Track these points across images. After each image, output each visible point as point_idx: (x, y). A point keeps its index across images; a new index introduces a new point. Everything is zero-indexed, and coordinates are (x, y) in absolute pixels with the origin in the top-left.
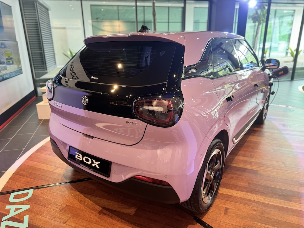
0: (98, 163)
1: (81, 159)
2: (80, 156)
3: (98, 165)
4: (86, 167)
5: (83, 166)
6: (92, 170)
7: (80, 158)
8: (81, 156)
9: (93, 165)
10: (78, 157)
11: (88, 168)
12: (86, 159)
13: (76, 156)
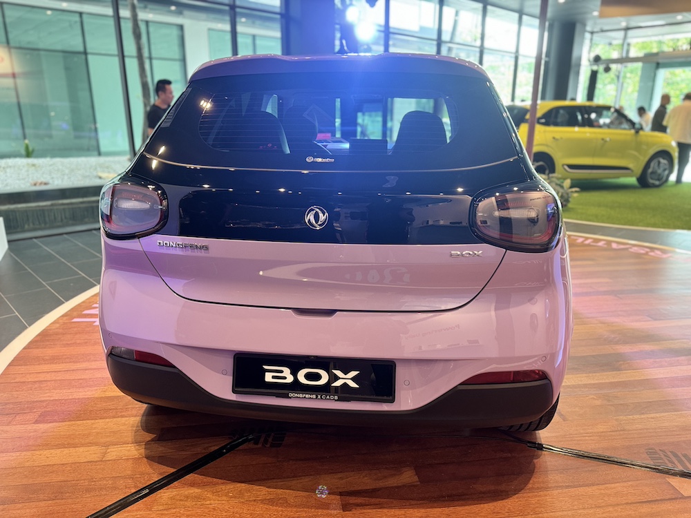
0: (353, 374)
1: (290, 379)
2: (282, 372)
3: (353, 379)
4: (314, 396)
5: (301, 395)
6: (336, 398)
7: (285, 378)
8: (286, 372)
9: (338, 383)
10: (273, 377)
11: (319, 397)
12: (308, 376)
13: (269, 377)
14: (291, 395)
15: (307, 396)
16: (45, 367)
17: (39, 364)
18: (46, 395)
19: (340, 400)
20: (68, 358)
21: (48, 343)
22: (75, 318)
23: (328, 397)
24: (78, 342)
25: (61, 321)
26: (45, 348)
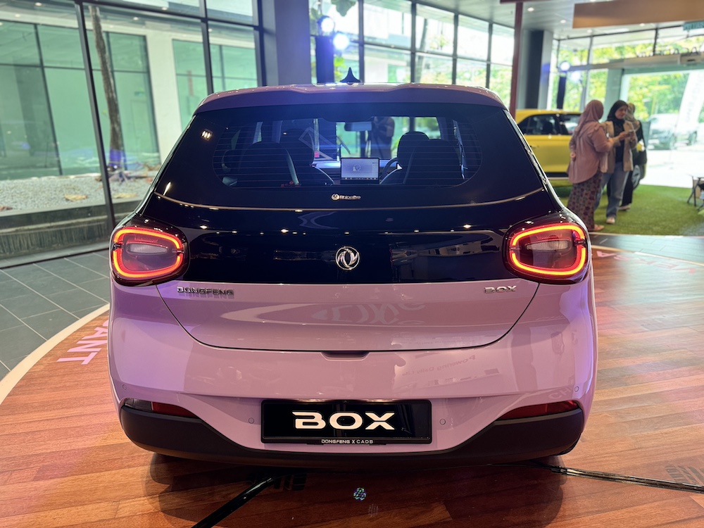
0: (388, 415)
1: (322, 425)
2: (313, 417)
3: (388, 421)
4: (348, 442)
5: (334, 441)
6: (371, 442)
8: (318, 417)
9: (372, 427)
10: (305, 424)
11: (353, 442)
12: (341, 421)
13: (299, 424)
14: (324, 441)
15: (341, 442)
16: (36, 416)
17: (28, 413)
18: (41, 448)
19: (376, 443)
20: (59, 403)
21: (34, 388)
22: (60, 357)
23: (363, 442)
24: (68, 384)
25: (45, 362)
26: (32, 394)
